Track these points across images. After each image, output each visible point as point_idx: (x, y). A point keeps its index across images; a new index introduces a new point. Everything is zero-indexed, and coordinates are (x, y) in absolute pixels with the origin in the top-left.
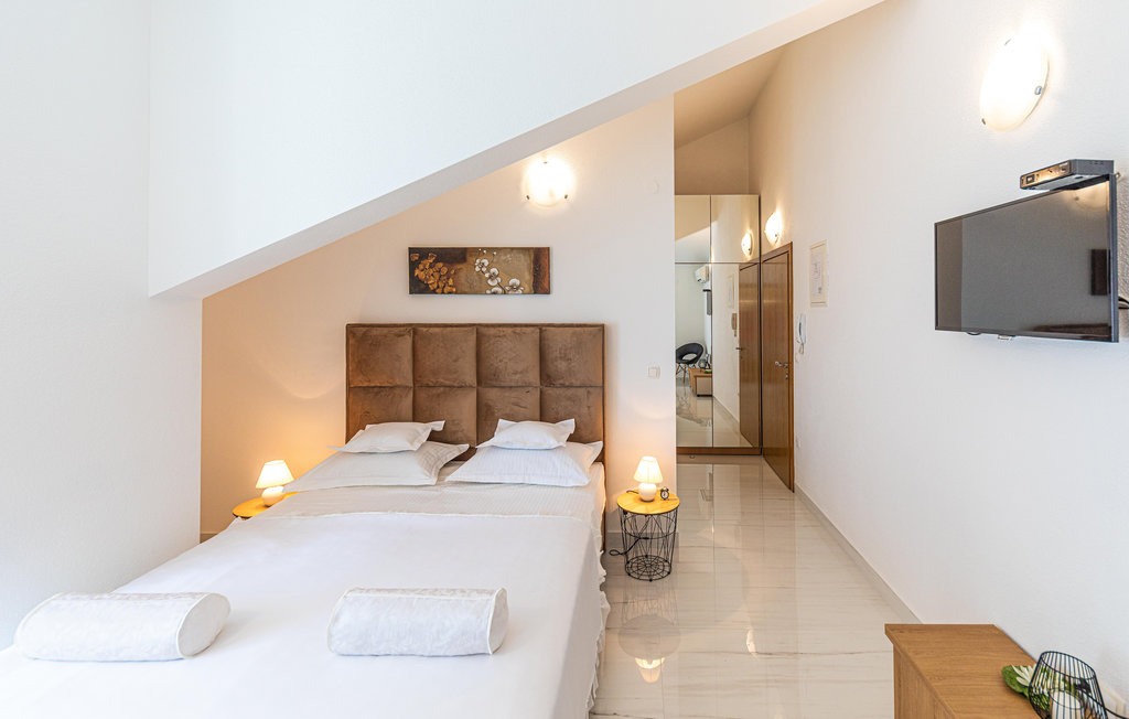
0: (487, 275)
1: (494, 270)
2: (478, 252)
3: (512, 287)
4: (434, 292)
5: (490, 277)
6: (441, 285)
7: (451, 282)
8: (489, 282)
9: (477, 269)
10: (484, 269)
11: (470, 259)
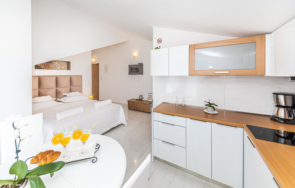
0: (57, 66)
1: (58, 65)
2: (55, 61)
3: (63, 69)
4: (43, 69)
5: (58, 66)
6: (45, 67)
7: (47, 67)
8: (57, 67)
9: (54, 65)
10: (56, 65)
11: (53, 62)
